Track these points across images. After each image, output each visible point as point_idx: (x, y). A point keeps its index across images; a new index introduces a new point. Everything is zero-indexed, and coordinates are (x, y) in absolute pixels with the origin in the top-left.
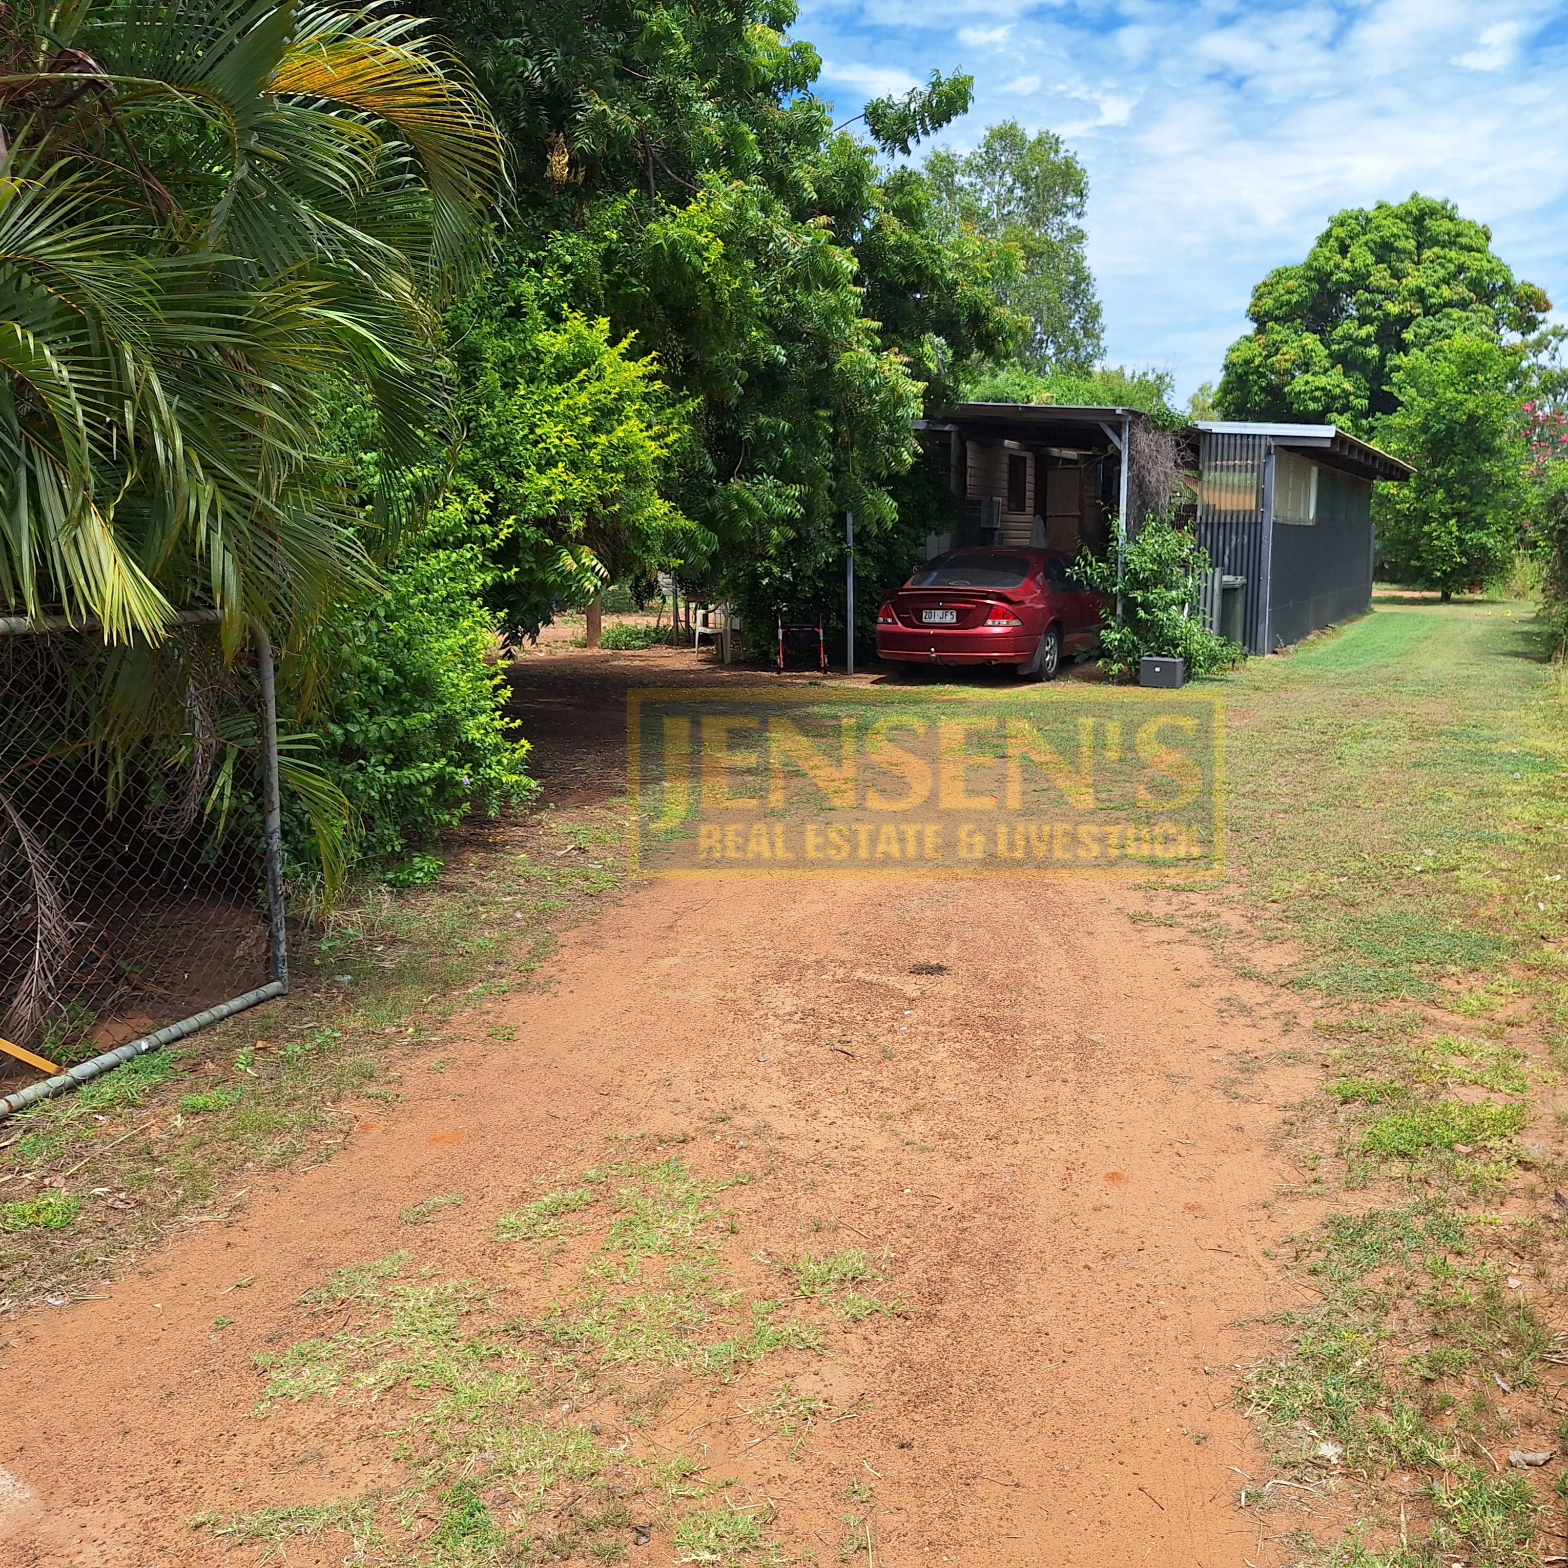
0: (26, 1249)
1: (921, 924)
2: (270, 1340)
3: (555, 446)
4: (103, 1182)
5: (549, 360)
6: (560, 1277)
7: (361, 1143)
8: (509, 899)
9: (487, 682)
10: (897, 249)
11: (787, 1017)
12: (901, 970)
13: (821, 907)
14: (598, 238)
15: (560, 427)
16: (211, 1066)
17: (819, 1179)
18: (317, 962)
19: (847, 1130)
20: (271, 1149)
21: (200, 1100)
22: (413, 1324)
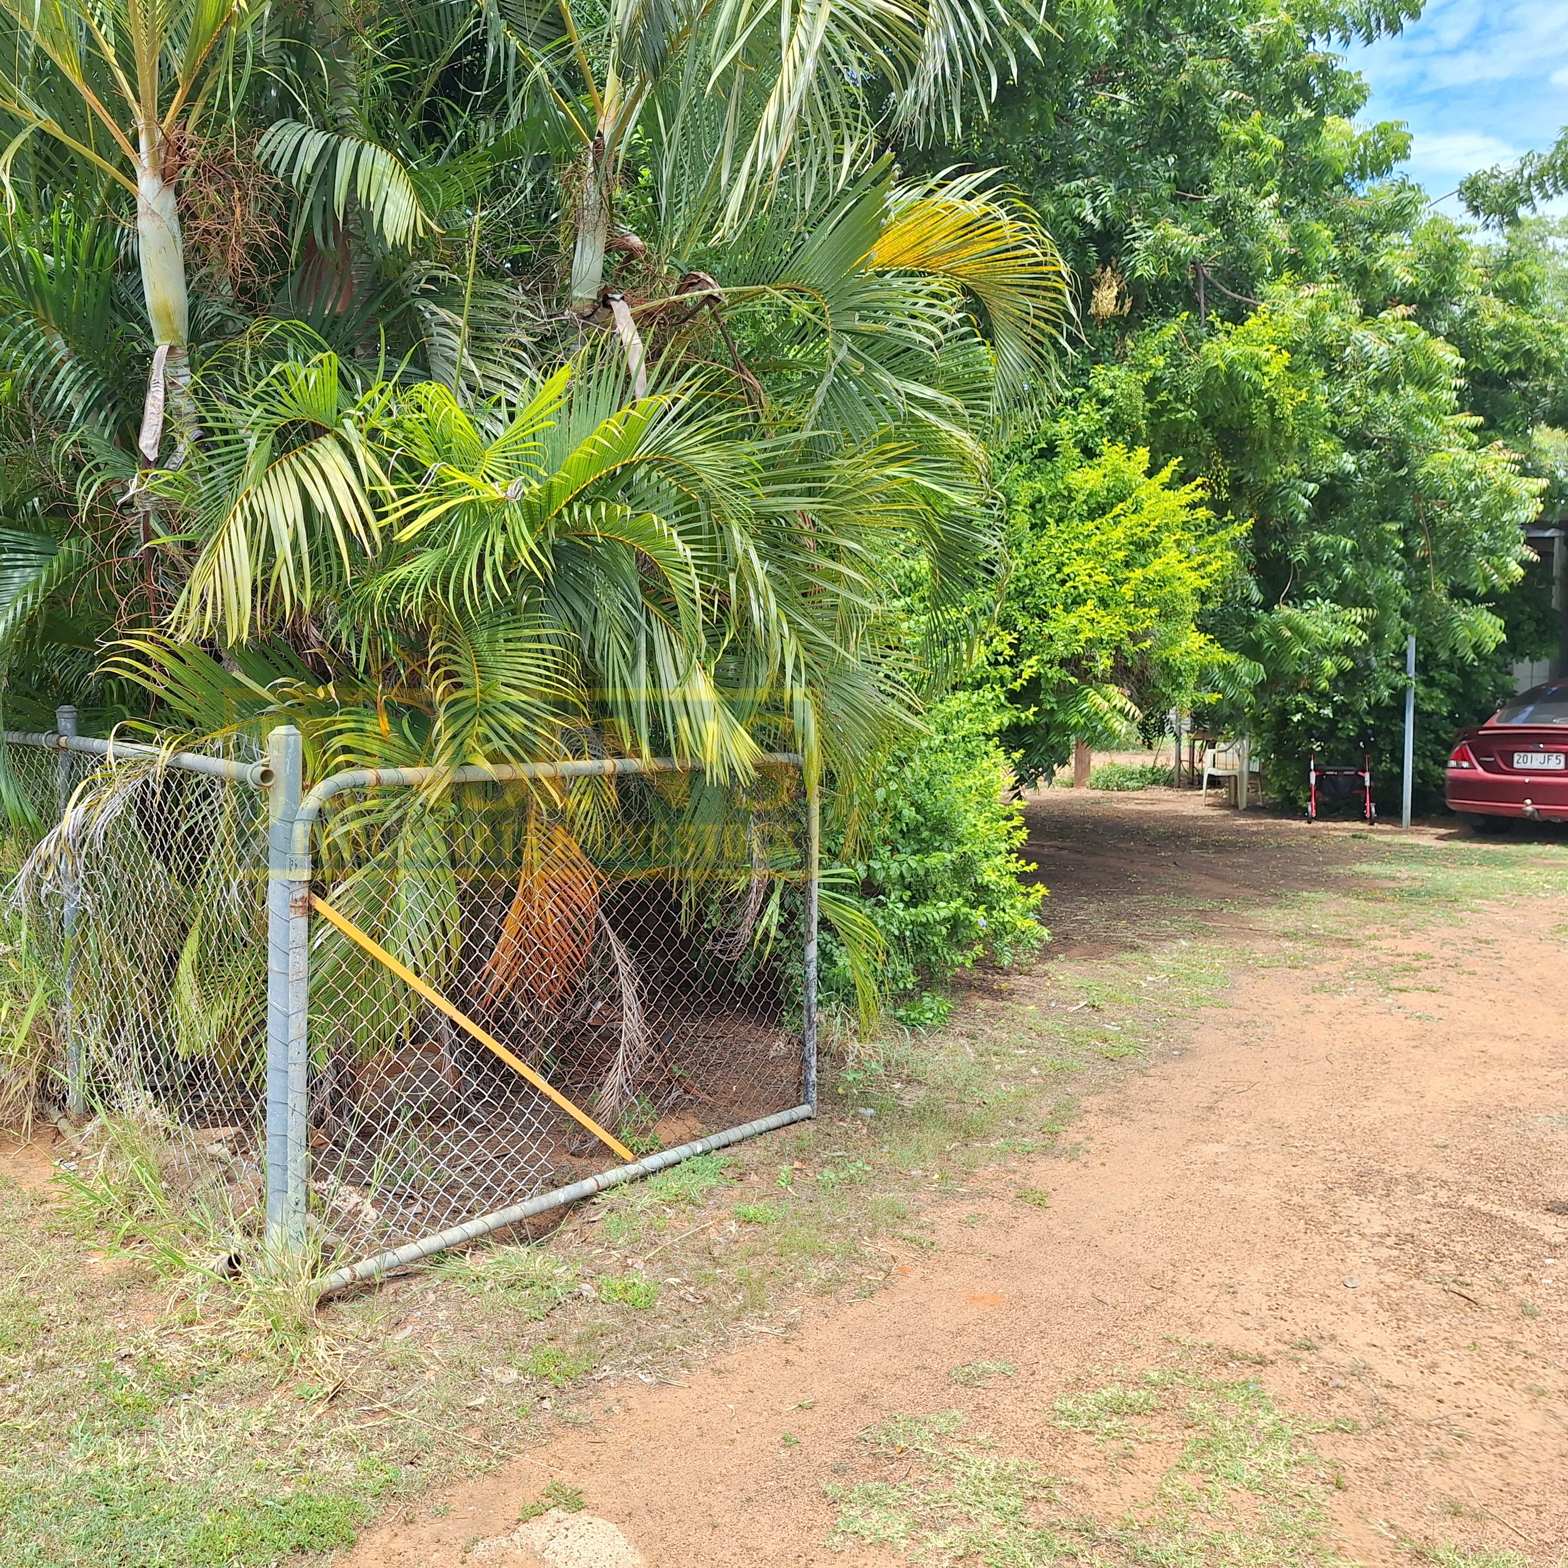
0: (618, 1322)
1: (1552, 1148)
2: (835, 1471)
3: (1084, 584)
4: (675, 1272)
5: (1081, 497)
6: (1132, 1486)
7: (901, 1285)
8: (1022, 1052)
9: (1002, 823)
10: (1496, 335)
11: (1376, 1239)
12: (1532, 1204)
13: (1406, 1110)
14: (1141, 368)
15: (1091, 564)
16: (756, 1178)
17: (1450, 1449)
18: (840, 1091)
19: (1483, 1397)
20: (819, 1272)
21: (751, 1211)
22: (977, 1494)
